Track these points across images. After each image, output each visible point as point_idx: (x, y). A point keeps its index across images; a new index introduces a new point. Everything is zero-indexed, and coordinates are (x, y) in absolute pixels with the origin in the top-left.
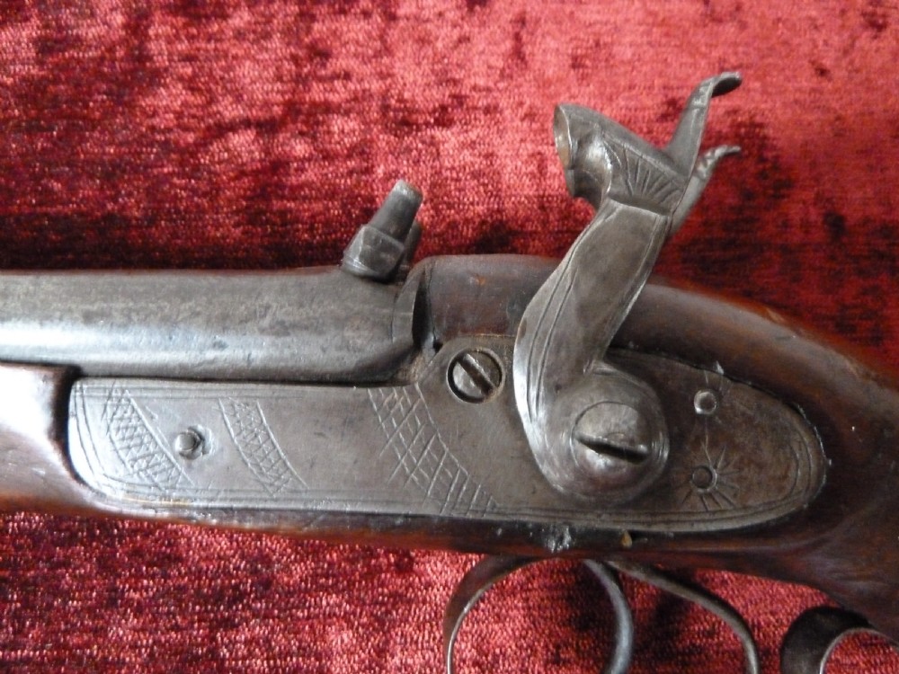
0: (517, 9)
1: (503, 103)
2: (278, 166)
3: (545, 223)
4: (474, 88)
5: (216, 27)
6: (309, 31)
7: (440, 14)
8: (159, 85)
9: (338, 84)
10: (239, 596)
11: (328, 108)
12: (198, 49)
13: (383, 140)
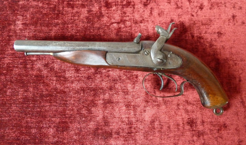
0: (151, 7)
1: (149, 20)
2: (120, 28)
3: (154, 36)
4: (145, 18)
5: (111, 9)
6: (123, 10)
7: (141, 7)
8: (104, 17)
9: (127, 17)
10: (117, 80)
11: (126, 20)
12: (109, 12)
13: (133, 25)
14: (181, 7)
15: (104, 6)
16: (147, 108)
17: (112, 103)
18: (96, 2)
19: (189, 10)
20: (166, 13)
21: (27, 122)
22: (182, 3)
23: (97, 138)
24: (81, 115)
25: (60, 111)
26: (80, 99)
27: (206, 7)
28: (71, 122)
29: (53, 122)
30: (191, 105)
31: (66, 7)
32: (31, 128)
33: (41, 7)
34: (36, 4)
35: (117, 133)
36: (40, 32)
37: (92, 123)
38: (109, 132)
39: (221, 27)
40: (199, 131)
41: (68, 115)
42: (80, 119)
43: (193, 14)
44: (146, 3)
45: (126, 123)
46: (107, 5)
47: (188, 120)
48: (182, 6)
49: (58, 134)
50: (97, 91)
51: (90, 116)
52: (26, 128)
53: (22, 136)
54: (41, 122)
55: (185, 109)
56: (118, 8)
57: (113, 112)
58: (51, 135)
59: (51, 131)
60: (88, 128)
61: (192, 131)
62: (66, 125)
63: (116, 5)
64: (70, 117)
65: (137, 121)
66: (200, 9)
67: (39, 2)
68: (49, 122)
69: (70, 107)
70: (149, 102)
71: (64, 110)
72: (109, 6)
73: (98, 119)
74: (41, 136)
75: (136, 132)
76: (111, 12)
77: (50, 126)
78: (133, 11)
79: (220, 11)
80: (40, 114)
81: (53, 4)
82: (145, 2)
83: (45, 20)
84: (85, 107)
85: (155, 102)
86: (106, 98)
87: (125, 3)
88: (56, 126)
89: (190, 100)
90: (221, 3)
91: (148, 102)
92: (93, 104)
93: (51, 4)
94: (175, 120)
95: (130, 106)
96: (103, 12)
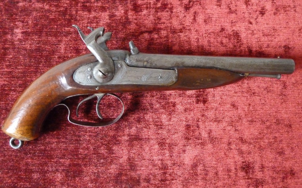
14: (234, 12)
15: (131, 9)
16: (188, 147)
17: (141, 139)
18: (120, 4)
19: (246, 15)
20: (214, 19)
21: (27, 164)
22: (236, 6)
23: (120, 186)
24: (99, 156)
25: (70, 150)
26: (98, 134)
27: (269, 11)
28: (85, 165)
29: (61, 164)
30: (247, 144)
31: (80, 10)
32: (32, 172)
33: (47, 10)
34: (40, 6)
35: (147, 180)
36: (45, 43)
37: (113, 166)
38: (136, 179)
39: (288, 39)
40: (257, 179)
41: (82, 154)
42: (98, 161)
43: (252, 20)
44: (188, 6)
45: (159, 167)
46: (136, 9)
47: (243, 165)
48: (236, 11)
49: (68, 180)
50: (121, 123)
51: (111, 157)
52: (26, 172)
53: (20, 182)
54: (46, 164)
55: (239, 149)
56: (150, 12)
57: (141, 152)
58: (58, 182)
59: (58, 177)
60: (109, 172)
61: (248, 179)
62: (78, 169)
63: (147, 8)
64: (84, 158)
65: (173, 165)
66: (261, 15)
67: (45, 4)
68: (56, 164)
69: (84, 145)
70: (191, 139)
71: (77, 149)
72: (138, 9)
73: (121, 162)
74: (45, 182)
75: (173, 180)
76: (140, 18)
77: (57, 170)
78: (171, 17)
79: (288, 18)
80: (44, 154)
81: (63, 6)
82: (186, 4)
83: (52, 28)
84: (104, 144)
85: (199, 140)
86: (132, 134)
87: (159, 5)
88: (65, 169)
89: (245, 137)
90: (289, 6)
91: (188, 139)
92: (115, 140)
93: (60, 7)
94: (225, 164)
95: (164, 144)
96: (130, 17)
